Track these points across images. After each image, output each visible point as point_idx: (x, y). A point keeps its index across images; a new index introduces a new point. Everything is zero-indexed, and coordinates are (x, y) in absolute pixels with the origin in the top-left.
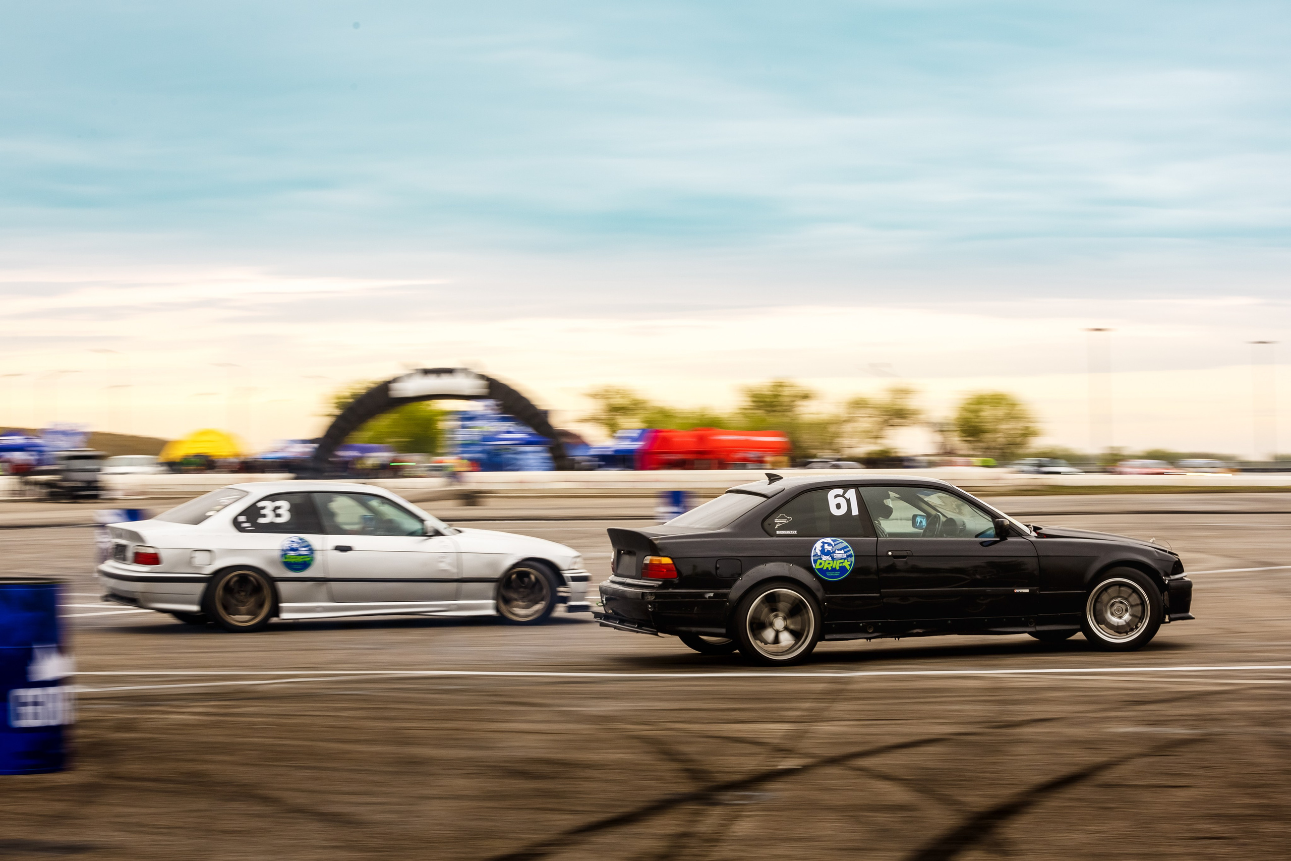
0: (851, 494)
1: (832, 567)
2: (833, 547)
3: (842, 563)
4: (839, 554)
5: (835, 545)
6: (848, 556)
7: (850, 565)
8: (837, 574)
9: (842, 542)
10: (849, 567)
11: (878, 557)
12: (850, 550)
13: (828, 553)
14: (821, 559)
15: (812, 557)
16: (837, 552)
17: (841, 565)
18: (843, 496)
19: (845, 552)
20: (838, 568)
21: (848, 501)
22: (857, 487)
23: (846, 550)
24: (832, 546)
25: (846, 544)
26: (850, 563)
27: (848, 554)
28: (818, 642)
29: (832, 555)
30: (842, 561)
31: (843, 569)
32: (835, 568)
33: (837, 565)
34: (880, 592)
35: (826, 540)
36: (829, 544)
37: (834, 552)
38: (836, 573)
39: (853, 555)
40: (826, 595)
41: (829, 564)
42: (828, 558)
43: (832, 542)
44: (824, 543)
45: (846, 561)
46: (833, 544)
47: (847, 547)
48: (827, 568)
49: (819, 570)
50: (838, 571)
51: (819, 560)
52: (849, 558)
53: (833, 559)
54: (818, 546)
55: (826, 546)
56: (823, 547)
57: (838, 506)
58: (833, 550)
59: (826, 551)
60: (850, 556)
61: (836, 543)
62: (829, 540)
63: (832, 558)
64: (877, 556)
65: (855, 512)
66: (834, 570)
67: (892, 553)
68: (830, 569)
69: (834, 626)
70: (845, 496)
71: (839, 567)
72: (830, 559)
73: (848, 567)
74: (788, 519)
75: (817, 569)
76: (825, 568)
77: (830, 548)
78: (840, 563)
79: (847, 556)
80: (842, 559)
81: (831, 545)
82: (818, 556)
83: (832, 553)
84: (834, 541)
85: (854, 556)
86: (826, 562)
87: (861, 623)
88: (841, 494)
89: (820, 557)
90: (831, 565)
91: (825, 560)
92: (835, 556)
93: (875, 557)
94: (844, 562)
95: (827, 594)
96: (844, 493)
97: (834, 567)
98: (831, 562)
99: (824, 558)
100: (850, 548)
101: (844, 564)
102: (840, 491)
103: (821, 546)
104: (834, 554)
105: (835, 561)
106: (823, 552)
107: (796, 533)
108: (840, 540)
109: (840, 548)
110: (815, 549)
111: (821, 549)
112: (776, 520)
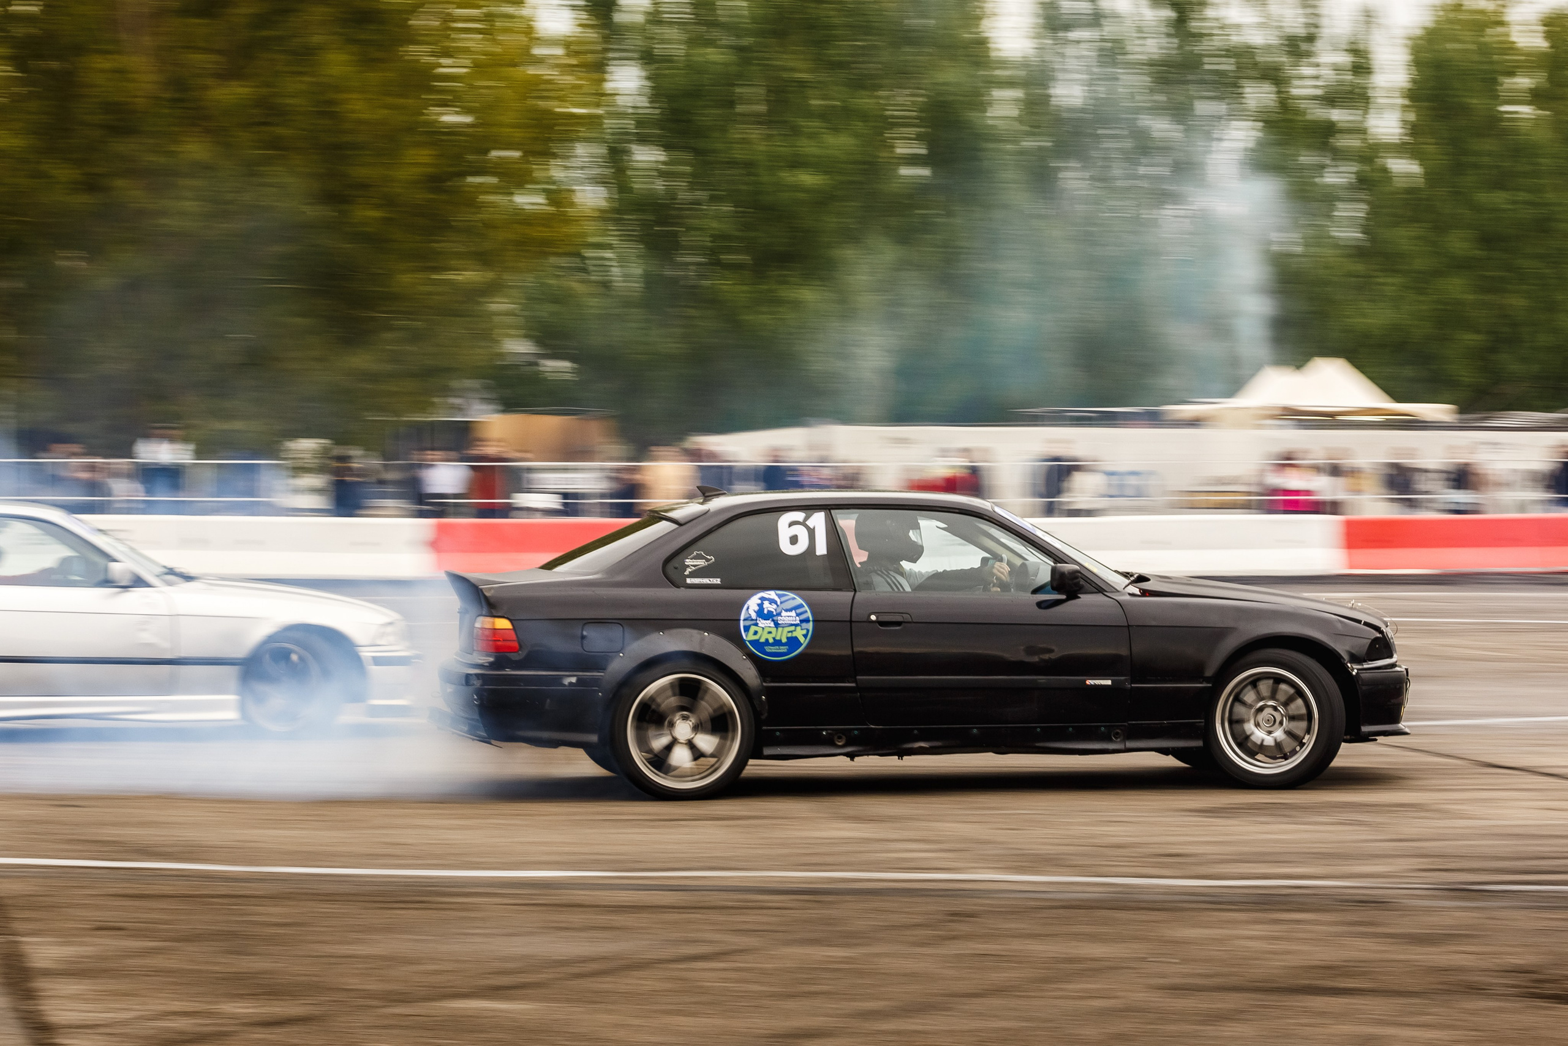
0: (818, 520)
1: (774, 638)
2: (778, 606)
3: (791, 632)
4: (788, 617)
5: (781, 603)
6: (802, 621)
7: (805, 636)
8: (783, 649)
9: (794, 599)
10: (804, 639)
11: (853, 624)
12: (806, 612)
13: (769, 616)
14: (756, 625)
15: (742, 622)
16: (784, 613)
17: (790, 635)
18: (803, 524)
19: (798, 615)
20: (784, 640)
21: (812, 532)
22: (830, 510)
23: (799, 611)
25: (799, 601)
26: (804, 632)
27: (803, 617)
28: (751, 762)
29: (775, 618)
30: (793, 628)
31: (793, 642)
32: (781, 640)
33: (783, 635)
34: (855, 681)
35: (767, 594)
36: (772, 601)
37: (779, 614)
38: (781, 647)
39: (811, 619)
40: (764, 684)
41: (770, 633)
43: (776, 598)
44: (763, 599)
45: (799, 628)
46: (778, 601)
47: (801, 606)
48: (767, 640)
49: (752, 642)
50: (784, 644)
51: (753, 627)
52: (804, 625)
53: (777, 625)
54: (753, 603)
55: (766, 604)
56: (761, 606)
57: (794, 540)
58: (778, 611)
59: (766, 612)
60: (807, 621)
61: (783, 599)
62: (772, 594)
63: (774, 624)
64: (851, 621)
65: (821, 549)
66: (778, 643)
67: (877, 617)
68: (771, 641)
69: (778, 734)
70: (807, 523)
71: (787, 638)
72: (772, 625)
73: (802, 639)
74: (708, 560)
75: (751, 642)
76: (762, 640)
77: (772, 608)
78: (789, 632)
79: (800, 621)
80: (792, 625)
81: (776, 602)
82: (752, 620)
83: (774, 616)
84: (779, 596)
85: (813, 621)
86: (764, 630)
87: (824, 730)
88: (801, 520)
89: (754, 622)
90: (773, 635)
91: (763, 626)
92: (780, 621)
93: (849, 624)
94: (795, 631)
95: (765, 682)
96: (806, 519)
97: (778, 638)
98: (774, 630)
99: (762, 623)
100: (807, 608)
101: (794, 634)
102: (799, 516)
103: (758, 605)
104: (779, 618)
105: (780, 629)
106: (760, 613)
107: (719, 582)
108: (791, 595)
109: (789, 607)
110: (748, 608)
111: (757, 608)
112: (687, 560)
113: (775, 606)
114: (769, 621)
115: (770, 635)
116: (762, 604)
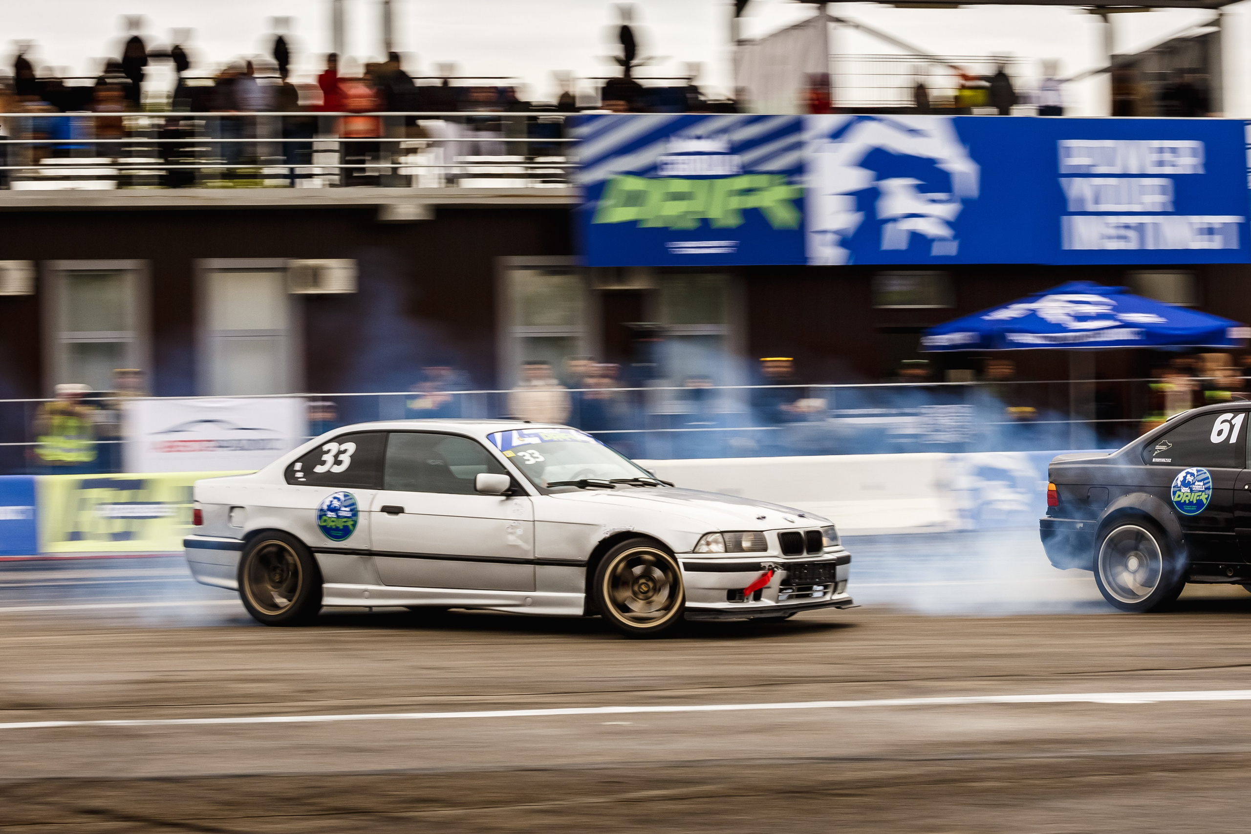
0: (1239, 421)
1: (1189, 500)
2: (1194, 478)
4: (1199, 486)
6: (1206, 489)
7: (1207, 499)
9: (1206, 473)
10: (1206, 501)
11: (1235, 491)
12: (1209, 482)
13: (1189, 485)
14: (1180, 490)
15: (1172, 488)
16: (1197, 483)
17: (1198, 498)
18: (1230, 422)
19: (1205, 484)
20: (1195, 502)
21: (1232, 427)
22: (1248, 412)
23: (1205, 482)
24: (1194, 476)
26: (1207, 496)
27: (1207, 486)
29: (1191, 486)
30: (1200, 493)
31: (1200, 503)
32: (1193, 501)
33: (1194, 498)
34: (1235, 531)
35: (1190, 470)
36: (1192, 474)
37: (1194, 484)
38: (1194, 507)
39: (1212, 487)
40: (1183, 532)
41: (1187, 496)
42: (1187, 490)
44: (1188, 473)
45: (1204, 493)
46: (1196, 474)
47: (1208, 478)
48: (1185, 501)
49: (1177, 503)
50: (1195, 504)
51: (1178, 492)
52: (1207, 491)
53: (1192, 491)
54: (1181, 476)
55: (1189, 476)
56: (1185, 477)
57: (1220, 433)
58: (1194, 481)
59: (1187, 482)
60: (1208, 488)
61: (1199, 473)
62: (1194, 470)
63: (1190, 490)
65: (1233, 440)
66: (1191, 503)
67: (1248, 487)
68: (1187, 502)
69: (1194, 566)
70: (1232, 421)
71: (1197, 500)
72: (1189, 491)
74: (1169, 446)
75: (1175, 502)
76: (1182, 501)
77: (1191, 479)
78: (1198, 496)
79: (1205, 488)
80: (1200, 491)
82: (1178, 487)
83: (1191, 485)
84: (1198, 471)
85: (1212, 489)
86: (1184, 495)
87: (1219, 564)
88: (1229, 419)
89: (1179, 488)
90: (1189, 498)
91: (1184, 491)
92: (1195, 488)
94: (1201, 495)
95: (1184, 530)
96: (1232, 418)
97: (1191, 500)
98: (1190, 494)
99: (1184, 490)
100: (1210, 480)
101: (1201, 498)
104: (1194, 486)
105: (1193, 494)
106: (1185, 483)
107: (1170, 461)
108: (1204, 469)
109: (1200, 479)
110: (1177, 479)
111: (1182, 479)
112: (1157, 446)
113: (1193, 478)
114: (1188, 488)
115: (1187, 498)
116: (1186, 476)
